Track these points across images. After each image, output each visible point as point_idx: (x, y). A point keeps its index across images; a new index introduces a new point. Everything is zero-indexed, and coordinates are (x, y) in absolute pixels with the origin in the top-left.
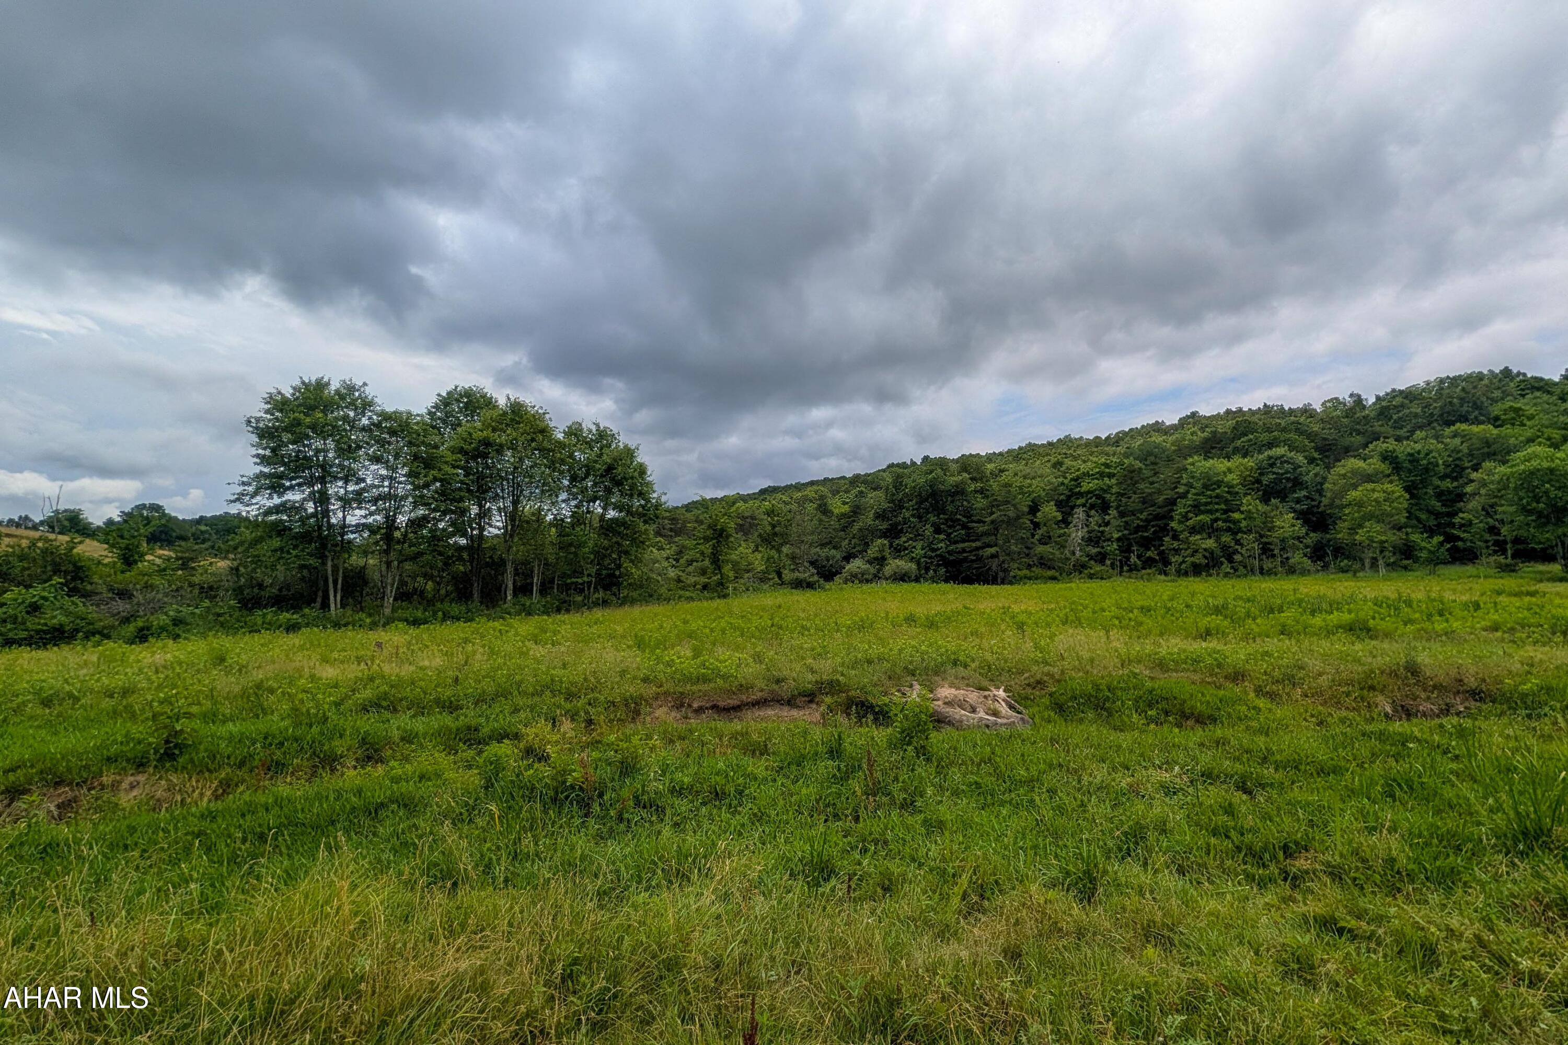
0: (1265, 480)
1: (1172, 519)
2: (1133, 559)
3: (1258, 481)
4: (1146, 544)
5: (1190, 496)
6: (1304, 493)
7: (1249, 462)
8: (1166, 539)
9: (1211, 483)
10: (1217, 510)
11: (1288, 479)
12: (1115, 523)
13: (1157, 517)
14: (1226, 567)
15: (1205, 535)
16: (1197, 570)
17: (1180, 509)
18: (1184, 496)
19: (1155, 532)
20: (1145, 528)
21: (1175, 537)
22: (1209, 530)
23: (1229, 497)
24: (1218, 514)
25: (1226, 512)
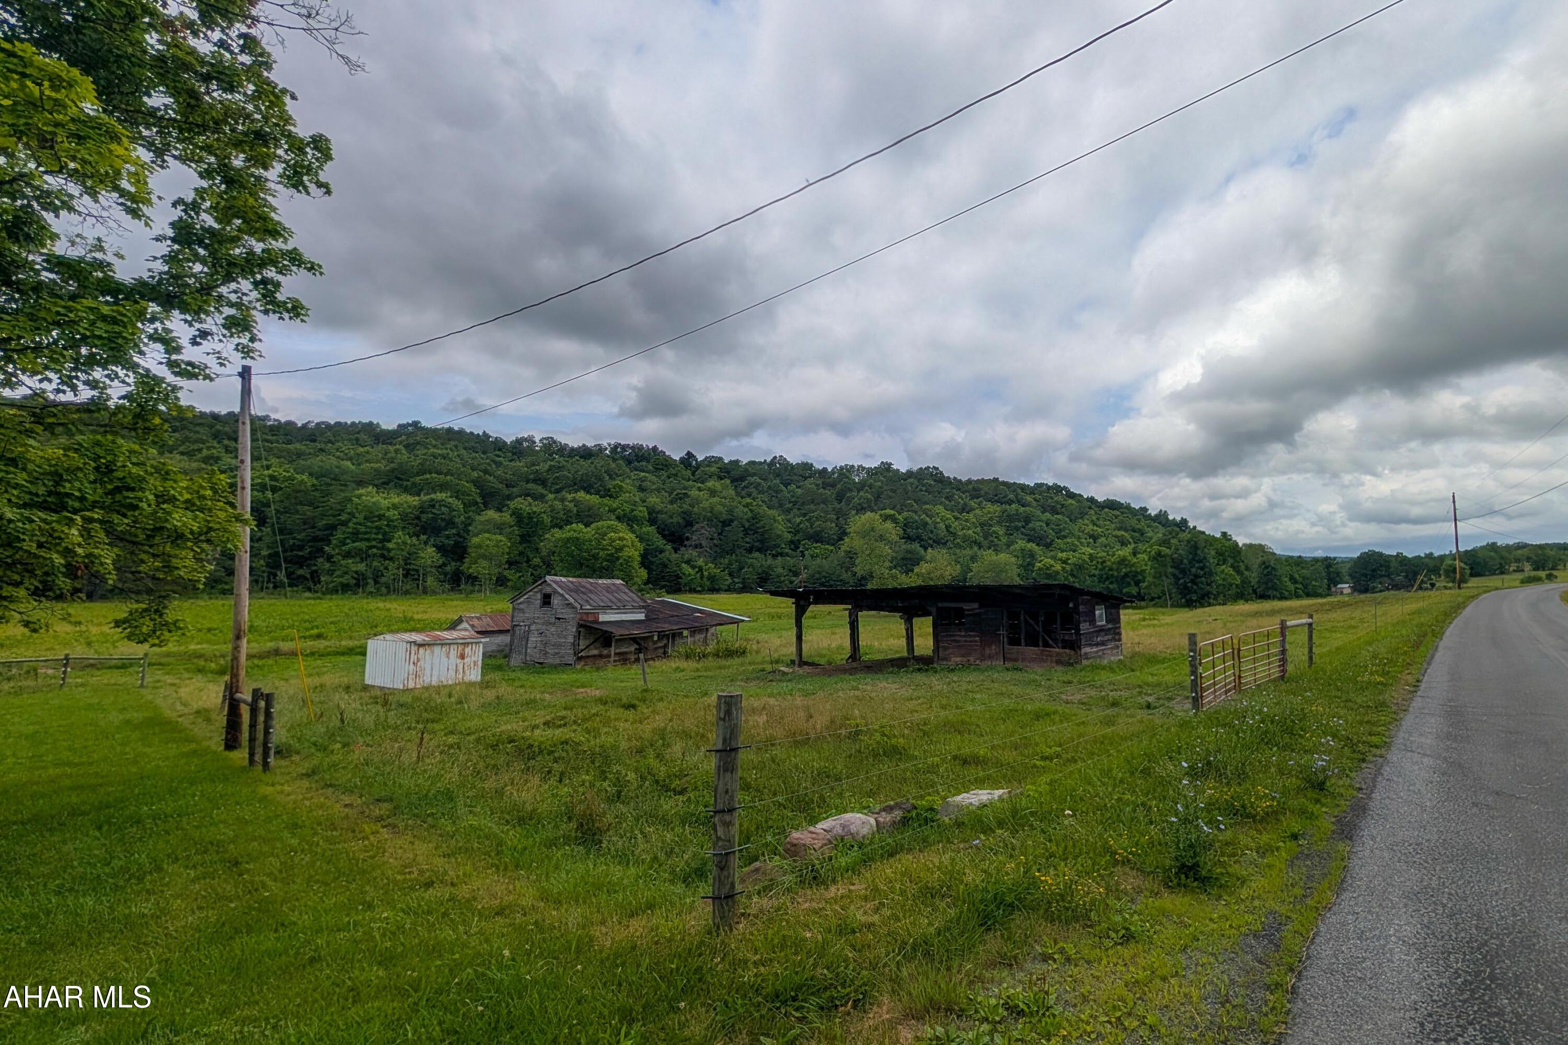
0: (424, 517)
1: (329, 543)
2: (282, 576)
3: (418, 518)
4: (300, 562)
5: (351, 525)
6: (454, 531)
7: (414, 500)
8: (321, 560)
9: (373, 515)
10: (374, 539)
11: (442, 520)
12: (267, 540)
13: (315, 539)
14: (371, 588)
15: (358, 559)
16: (345, 588)
17: (339, 534)
18: (344, 523)
19: (310, 553)
20: (301, 548)
21: (329, 558)
22: (363, 556)
23: (387, 529)
24: (374, 543)
25: (382, 541)
